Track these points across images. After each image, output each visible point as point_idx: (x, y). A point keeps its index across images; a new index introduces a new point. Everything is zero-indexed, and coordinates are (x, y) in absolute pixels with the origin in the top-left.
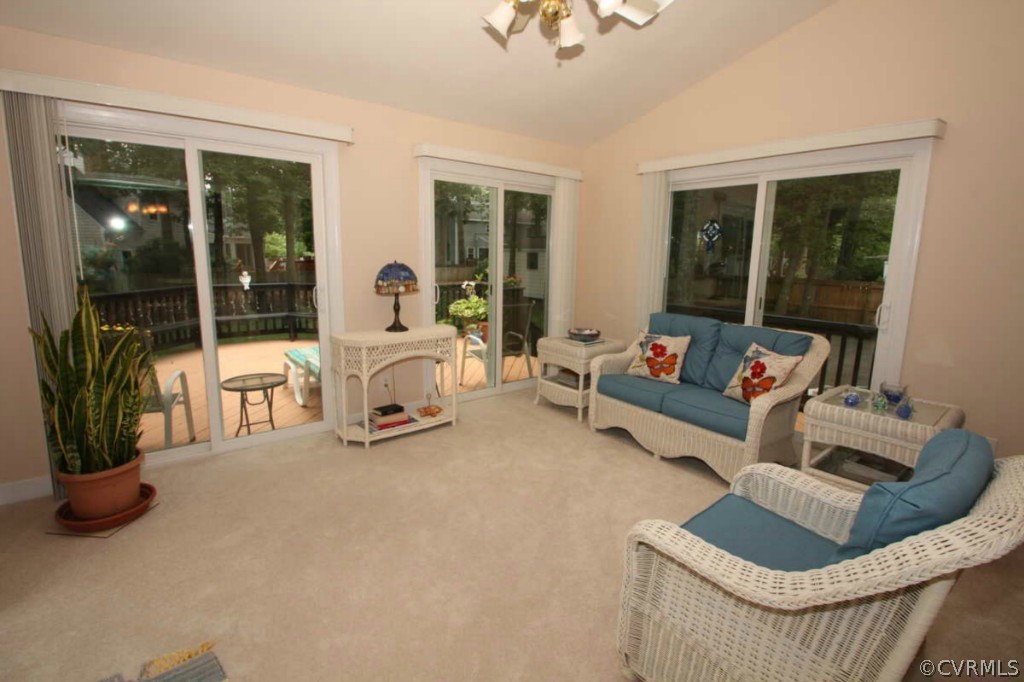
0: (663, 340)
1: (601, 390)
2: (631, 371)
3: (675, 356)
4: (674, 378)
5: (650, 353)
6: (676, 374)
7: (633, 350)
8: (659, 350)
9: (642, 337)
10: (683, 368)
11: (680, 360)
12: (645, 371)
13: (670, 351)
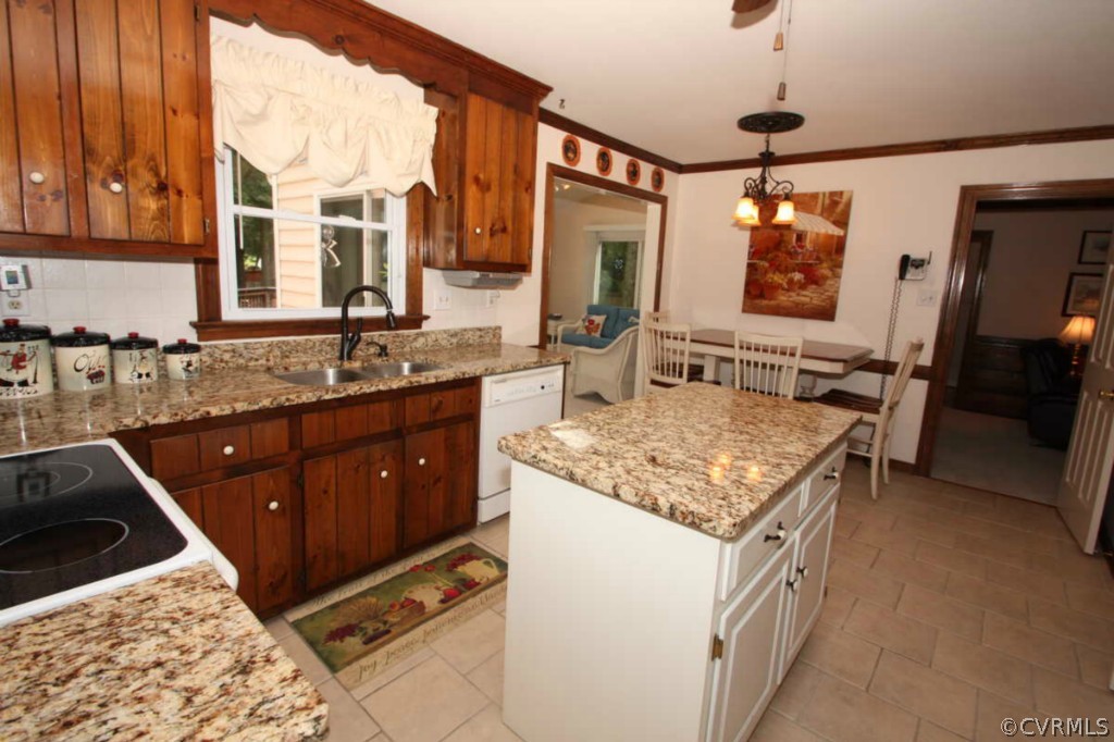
0: (594, 317)
1: (563, 341)
2: (578, 333)
3: (598, 325)
4: (598, 335)
5: (587, 324)
6: (599, 332)
7: (579, 323)
8: (591, 322)
9: (583, 317)
10: (603, 330)
11: (601, 327)
12: (584, 332)
13: (596, 322)
